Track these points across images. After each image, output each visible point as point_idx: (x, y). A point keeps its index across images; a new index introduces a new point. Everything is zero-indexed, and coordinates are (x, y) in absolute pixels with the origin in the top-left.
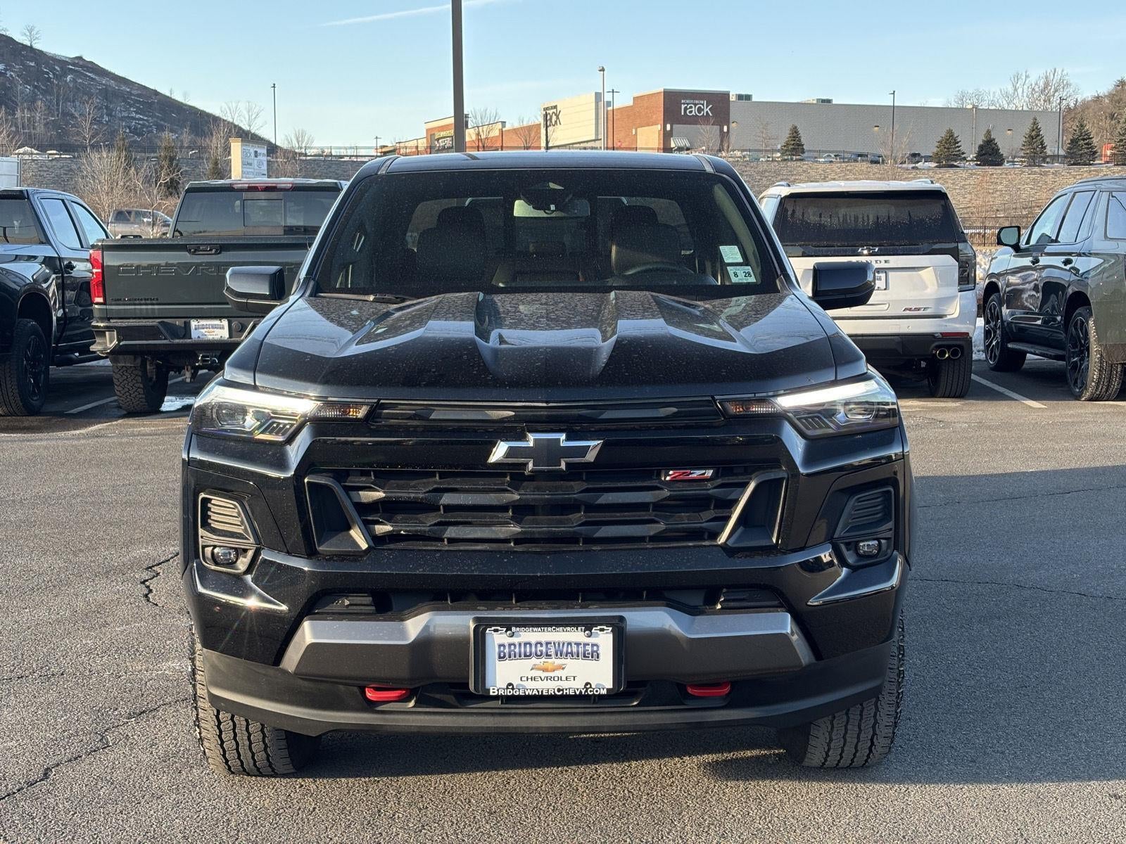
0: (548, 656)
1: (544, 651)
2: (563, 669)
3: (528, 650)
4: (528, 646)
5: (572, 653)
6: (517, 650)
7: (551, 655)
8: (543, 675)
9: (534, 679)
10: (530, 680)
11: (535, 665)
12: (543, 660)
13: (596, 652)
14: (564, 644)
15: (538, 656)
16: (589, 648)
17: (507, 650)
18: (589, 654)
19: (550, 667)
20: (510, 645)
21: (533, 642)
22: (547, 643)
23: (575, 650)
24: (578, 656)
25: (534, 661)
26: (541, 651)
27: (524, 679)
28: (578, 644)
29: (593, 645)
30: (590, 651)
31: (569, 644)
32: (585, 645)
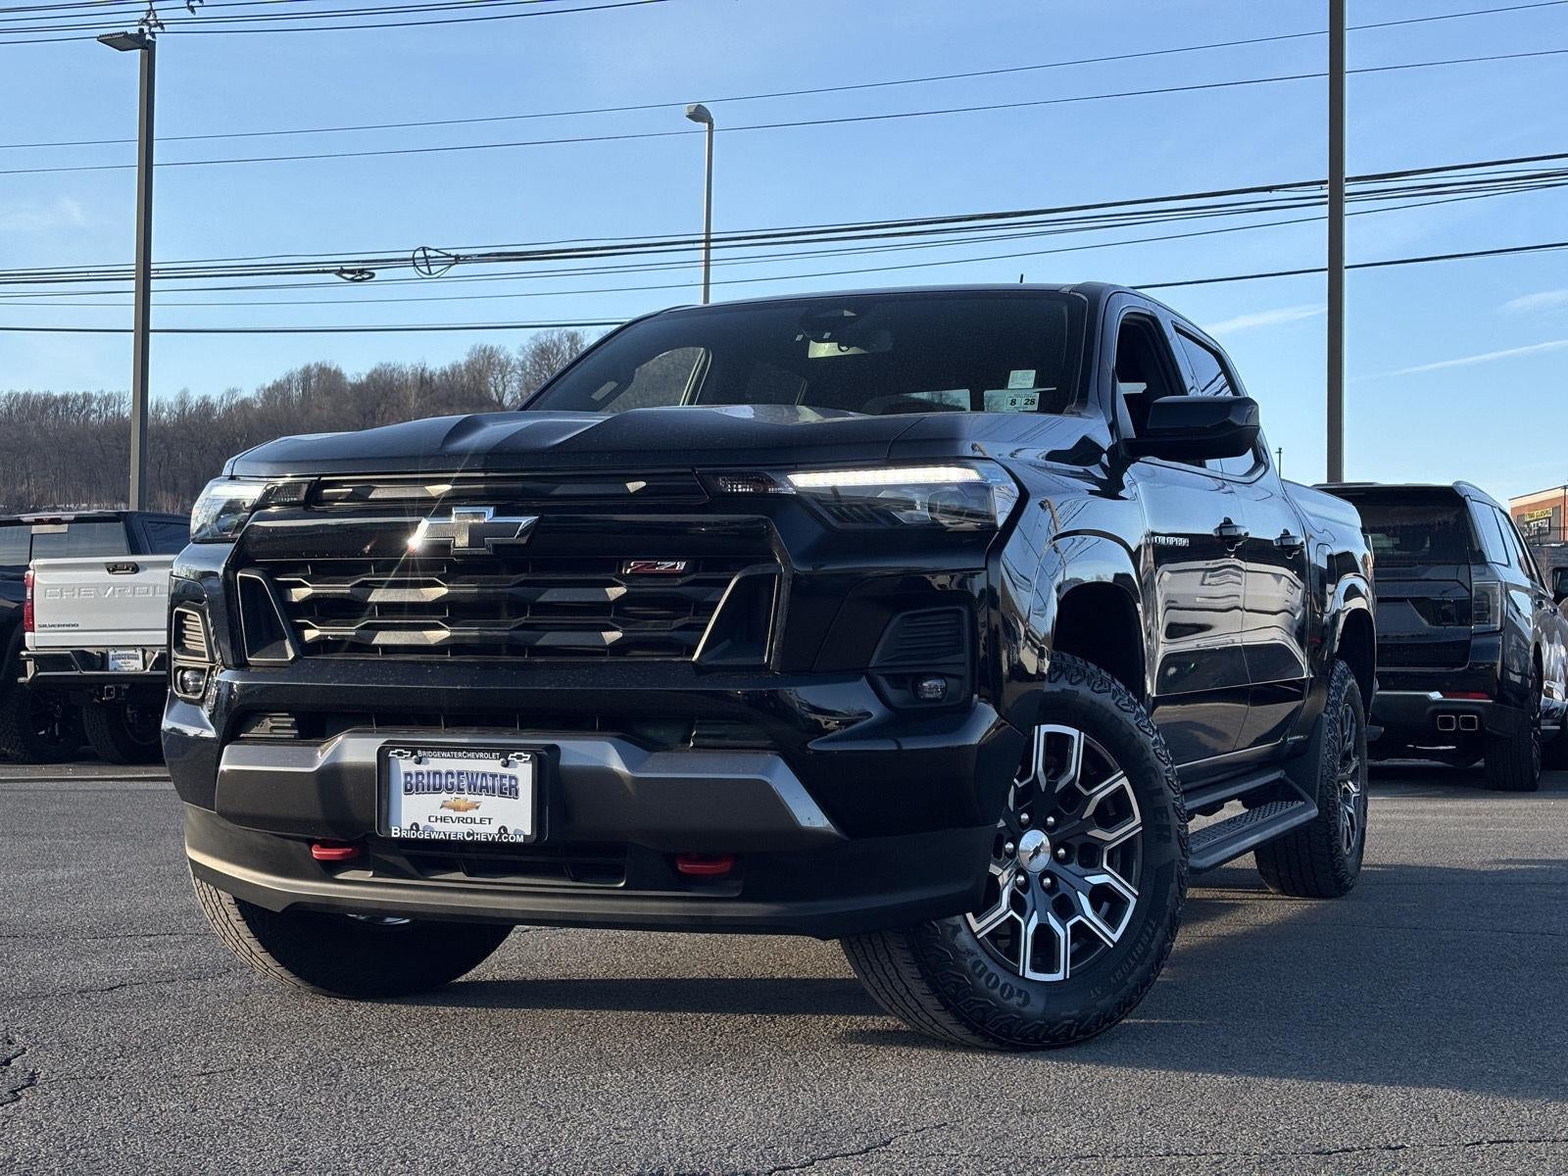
0: (460, 790)
1: (456, 783)
2: (477, 808)
3: (437, 782)
4: (437, 776)
5: (486, 787)
6: (425, 781)
7: (463, 790)
8: (455, 815)
9: (443, 819)
10: (439, 821)
11: (445, 801)
12: (455, 795)
13: (515, 786)
14: (477, 774)
15: (450, 790)
16: (506, 781)
17: (414, 781)
18: (506, 789)
19: (462, 805)
20: (418, 774)
21: (444, 771)
22: (460, 773)
23: (490, 784)
24: (494, 792)
25: (444, 796)
26: (452, 784)
27: (433, 819)
28: (494, 776)
29: (512, 778)
30: (508, 785)
31: (484, 775)
32: (503, 777)
